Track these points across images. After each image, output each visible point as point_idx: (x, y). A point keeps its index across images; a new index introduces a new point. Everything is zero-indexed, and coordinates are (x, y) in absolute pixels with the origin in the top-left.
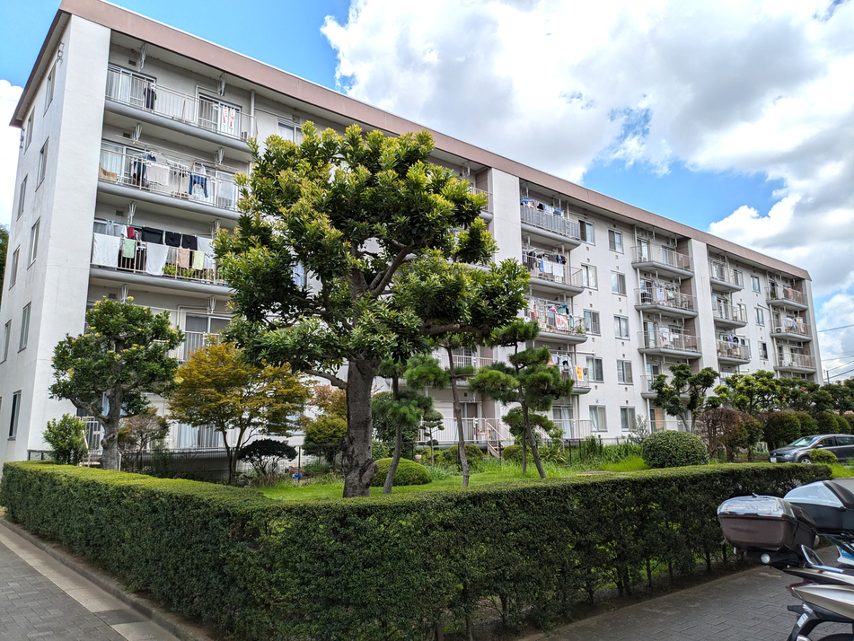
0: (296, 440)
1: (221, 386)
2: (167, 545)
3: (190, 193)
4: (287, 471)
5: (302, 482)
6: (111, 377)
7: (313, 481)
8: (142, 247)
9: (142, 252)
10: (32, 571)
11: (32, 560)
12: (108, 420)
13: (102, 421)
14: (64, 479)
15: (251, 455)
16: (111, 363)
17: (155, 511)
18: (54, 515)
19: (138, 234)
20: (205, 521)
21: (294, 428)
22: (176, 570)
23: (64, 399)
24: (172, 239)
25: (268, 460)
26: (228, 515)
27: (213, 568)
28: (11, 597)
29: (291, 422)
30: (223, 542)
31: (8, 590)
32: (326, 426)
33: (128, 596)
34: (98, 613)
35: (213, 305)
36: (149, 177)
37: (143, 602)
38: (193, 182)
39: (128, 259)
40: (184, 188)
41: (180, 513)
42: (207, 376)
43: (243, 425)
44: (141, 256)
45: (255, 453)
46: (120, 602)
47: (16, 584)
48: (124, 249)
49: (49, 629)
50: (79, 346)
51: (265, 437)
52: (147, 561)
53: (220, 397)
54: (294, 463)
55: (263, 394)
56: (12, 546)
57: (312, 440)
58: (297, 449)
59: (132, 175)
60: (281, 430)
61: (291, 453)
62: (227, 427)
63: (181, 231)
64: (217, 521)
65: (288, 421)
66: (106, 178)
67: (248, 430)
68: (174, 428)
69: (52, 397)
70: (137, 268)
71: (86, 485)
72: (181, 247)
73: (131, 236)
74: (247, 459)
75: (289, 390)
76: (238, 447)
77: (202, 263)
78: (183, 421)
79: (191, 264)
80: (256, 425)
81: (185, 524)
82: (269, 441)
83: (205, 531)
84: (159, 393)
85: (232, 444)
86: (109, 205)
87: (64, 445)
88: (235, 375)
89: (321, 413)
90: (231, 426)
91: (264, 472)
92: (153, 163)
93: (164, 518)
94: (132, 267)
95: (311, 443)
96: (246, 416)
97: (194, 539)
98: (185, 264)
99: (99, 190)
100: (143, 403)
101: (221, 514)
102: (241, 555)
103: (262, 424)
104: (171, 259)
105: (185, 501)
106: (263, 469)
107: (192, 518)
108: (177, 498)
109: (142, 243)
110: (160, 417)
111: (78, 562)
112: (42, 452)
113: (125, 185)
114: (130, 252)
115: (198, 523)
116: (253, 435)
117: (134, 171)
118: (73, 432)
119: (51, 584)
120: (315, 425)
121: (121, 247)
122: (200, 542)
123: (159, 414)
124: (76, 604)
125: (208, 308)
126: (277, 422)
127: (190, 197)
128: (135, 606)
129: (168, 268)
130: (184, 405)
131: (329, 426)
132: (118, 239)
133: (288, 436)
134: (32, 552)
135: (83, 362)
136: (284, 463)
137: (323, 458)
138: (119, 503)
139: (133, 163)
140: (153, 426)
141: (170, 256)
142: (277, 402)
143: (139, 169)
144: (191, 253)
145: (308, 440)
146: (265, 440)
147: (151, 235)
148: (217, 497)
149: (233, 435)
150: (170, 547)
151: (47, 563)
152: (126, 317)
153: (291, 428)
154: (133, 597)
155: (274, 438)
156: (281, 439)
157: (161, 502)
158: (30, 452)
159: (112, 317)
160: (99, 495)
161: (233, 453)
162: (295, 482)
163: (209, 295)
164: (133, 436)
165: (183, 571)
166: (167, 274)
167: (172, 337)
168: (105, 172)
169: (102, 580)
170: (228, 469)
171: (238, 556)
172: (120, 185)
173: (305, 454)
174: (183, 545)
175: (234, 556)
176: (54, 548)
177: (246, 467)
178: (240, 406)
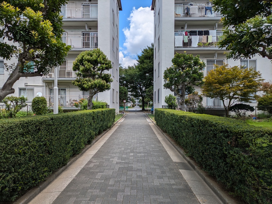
0: (254, 104)
1: (221, 83)
2: (198, 141)
3: (206, 14)
4: (249, 116)
5: (257, 120)
6: (180, 80)
7: (263, 120)
8: (190, 38)
9: (190, 39)
10: (159, 142)
11: (160, 138)
12: (181, 95)
13: (179, 96)
14: (166, 113)
15: (234, 109)
16: (180, 75)
17: (193, 126)
18: (165, 125)
19: (188, 34)
20: (214, 134)
21: (253, 99)
22: (203, 153)
23: (168, 89)
24: (200, 33)
25: (242, 112)
26: (228, 132)
27: (220, 158)
28: (151, 150)
29: (251, 97)
30: (225, 146)
31: (151, 147)
32: (268, 98)
33: (186, 157)
34: (176, 162)
35: (216, 55)
36: (191, 12)
37: (192, 161)
38: (206, 10)
39: (186, 43)
40: (203, 13)
41: (203, 128)
42: (215, 79)
43: (231, 98)
44: (190, 41)
45: (236, 109)
46: (184, 159)
47: (153, 145)
48: (184, 40)
49: (158, 165)
50: (170, 70)
51: (239, 103)
52: (192, 146)
53: (221, 87)
54: (253, 113)
55: (238, 86)
56: (156, 133)
57: (261, 104)
58: (254, 108)
59: (185, 13)
60: (247, 100)
61: (252, 109)
62: (224, 98)
63: (203, 30)
64: (221, 134)
65: (250, 96)
66: (177, 16)
67: (233, 100)
68: (205, 99)
69: (164, 88)
70: (189, 46)
71: (172, 115)
72: (203, 35)
73: (186, 35)
74: (233, 111)
75: (250, 84)
76: (229, 106)
77: (211, 40)
78: (207, 96)
79: (207, 41)
80: (236, 98)
81: (205, 134)
82: (242, 104)
83: (215, 139)
84: (197, 85)
85: (227, 105)
86: (179, 25)
87: (170, 104)
88: (226, 79)
89: (265, 94)
90: (226, 98)
91: (240, 116)
92: (192, 7)
93: (196, 130)
94: (187, 46)
95: (261, 105)
96: (231, 94)
97: (210, 141)
98: (205, 41)
99: (175, 21)
100: (193, 90)
101: (223, 131)
102: (237, 156)
103: (238, 98)
104: (200, 41)
105: (204, 123)
106: (240, 114)
107: (208, 131)
108: (201, 121)
109: (190, 36)
110: (199, 95)
111: (172, 141)
112: (165, 106)
113: (183, 17)
114: (186, 41)
115: (211, 134)
116: (235, 102)
117: (186, 11)
118: (172, 100)
119: (163, 147)
120: (262, 98)
121: (183, 39)
122: (213, 143)
123: (199, 94)
124: (169, 157)
125: (215, 57)
126: (245, 97)
127: (206, 16)
128: (189, 162)
129: (199, 44)
130: (207, 91)
131: (270, 99)
132: (182, 37)
133: (250, 102)
134: (160, 135)
135: (171, 75)
136: (249, 113)
137: (266, 112)
138: (181, 122)
139: (185, 9)
140: (197, 98)
141: (200, 40)
142: (245, 89)
143: (187, 10)
144: (207, 36)
145: (259, 104)
146: (240, 104)
147: (193, 33)
148: (221, 122)
149: (227, 102)
150: (200, 143)
151: (164, 140)
152: (184, 59)
153: (252, 99)
154: (188, 158)
155: (244, 103)
156: (247, 104)
157: (195, 122)
158: (162, 106)
159: (180, 59)
160: (175, 119)
161: (227, 109)
162: (254, 120)
163: (214, 52)
164: (191, 102)
165: (206, 155)
166: (199, 46)
167: (201, 65)
168: (176, 14)
169: (178, 149)
170: (225, 114)
171: (234, 156)
172: (182, 17)
173: (258, 110)
174: (205, 143)
175: (232, 155)
176: (166, 135)
177: (232, 113)
178: (229, 90)
